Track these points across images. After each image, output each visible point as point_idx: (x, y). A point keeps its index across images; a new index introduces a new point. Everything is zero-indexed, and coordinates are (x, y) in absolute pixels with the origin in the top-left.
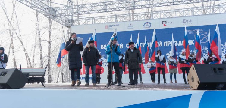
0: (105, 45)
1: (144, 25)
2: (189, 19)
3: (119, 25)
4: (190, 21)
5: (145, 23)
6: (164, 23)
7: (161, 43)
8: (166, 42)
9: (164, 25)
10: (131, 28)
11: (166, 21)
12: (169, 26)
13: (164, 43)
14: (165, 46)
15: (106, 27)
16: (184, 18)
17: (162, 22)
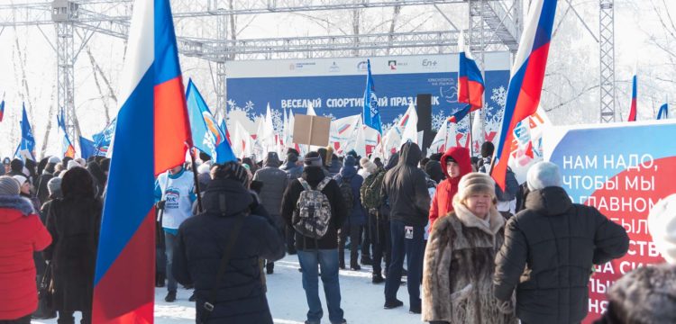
0: (289, 101)
1: (358, 67)
2: (432, 59)
3: (314, 64)
4: (435, 63)
5: (360, 63)
6: (392, 64)
7: (386, 100)
8: (395, 99)
9: (393, 68)
10: (336, 71)
11: (395, 62)
12: (399, 70)
13: (392, 99)
14: (392, 104)
15: (292, 67)
16: (424, 58)
17: (389, 62)
